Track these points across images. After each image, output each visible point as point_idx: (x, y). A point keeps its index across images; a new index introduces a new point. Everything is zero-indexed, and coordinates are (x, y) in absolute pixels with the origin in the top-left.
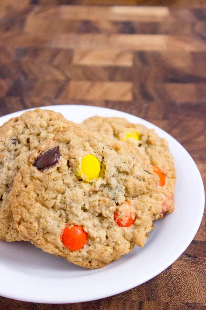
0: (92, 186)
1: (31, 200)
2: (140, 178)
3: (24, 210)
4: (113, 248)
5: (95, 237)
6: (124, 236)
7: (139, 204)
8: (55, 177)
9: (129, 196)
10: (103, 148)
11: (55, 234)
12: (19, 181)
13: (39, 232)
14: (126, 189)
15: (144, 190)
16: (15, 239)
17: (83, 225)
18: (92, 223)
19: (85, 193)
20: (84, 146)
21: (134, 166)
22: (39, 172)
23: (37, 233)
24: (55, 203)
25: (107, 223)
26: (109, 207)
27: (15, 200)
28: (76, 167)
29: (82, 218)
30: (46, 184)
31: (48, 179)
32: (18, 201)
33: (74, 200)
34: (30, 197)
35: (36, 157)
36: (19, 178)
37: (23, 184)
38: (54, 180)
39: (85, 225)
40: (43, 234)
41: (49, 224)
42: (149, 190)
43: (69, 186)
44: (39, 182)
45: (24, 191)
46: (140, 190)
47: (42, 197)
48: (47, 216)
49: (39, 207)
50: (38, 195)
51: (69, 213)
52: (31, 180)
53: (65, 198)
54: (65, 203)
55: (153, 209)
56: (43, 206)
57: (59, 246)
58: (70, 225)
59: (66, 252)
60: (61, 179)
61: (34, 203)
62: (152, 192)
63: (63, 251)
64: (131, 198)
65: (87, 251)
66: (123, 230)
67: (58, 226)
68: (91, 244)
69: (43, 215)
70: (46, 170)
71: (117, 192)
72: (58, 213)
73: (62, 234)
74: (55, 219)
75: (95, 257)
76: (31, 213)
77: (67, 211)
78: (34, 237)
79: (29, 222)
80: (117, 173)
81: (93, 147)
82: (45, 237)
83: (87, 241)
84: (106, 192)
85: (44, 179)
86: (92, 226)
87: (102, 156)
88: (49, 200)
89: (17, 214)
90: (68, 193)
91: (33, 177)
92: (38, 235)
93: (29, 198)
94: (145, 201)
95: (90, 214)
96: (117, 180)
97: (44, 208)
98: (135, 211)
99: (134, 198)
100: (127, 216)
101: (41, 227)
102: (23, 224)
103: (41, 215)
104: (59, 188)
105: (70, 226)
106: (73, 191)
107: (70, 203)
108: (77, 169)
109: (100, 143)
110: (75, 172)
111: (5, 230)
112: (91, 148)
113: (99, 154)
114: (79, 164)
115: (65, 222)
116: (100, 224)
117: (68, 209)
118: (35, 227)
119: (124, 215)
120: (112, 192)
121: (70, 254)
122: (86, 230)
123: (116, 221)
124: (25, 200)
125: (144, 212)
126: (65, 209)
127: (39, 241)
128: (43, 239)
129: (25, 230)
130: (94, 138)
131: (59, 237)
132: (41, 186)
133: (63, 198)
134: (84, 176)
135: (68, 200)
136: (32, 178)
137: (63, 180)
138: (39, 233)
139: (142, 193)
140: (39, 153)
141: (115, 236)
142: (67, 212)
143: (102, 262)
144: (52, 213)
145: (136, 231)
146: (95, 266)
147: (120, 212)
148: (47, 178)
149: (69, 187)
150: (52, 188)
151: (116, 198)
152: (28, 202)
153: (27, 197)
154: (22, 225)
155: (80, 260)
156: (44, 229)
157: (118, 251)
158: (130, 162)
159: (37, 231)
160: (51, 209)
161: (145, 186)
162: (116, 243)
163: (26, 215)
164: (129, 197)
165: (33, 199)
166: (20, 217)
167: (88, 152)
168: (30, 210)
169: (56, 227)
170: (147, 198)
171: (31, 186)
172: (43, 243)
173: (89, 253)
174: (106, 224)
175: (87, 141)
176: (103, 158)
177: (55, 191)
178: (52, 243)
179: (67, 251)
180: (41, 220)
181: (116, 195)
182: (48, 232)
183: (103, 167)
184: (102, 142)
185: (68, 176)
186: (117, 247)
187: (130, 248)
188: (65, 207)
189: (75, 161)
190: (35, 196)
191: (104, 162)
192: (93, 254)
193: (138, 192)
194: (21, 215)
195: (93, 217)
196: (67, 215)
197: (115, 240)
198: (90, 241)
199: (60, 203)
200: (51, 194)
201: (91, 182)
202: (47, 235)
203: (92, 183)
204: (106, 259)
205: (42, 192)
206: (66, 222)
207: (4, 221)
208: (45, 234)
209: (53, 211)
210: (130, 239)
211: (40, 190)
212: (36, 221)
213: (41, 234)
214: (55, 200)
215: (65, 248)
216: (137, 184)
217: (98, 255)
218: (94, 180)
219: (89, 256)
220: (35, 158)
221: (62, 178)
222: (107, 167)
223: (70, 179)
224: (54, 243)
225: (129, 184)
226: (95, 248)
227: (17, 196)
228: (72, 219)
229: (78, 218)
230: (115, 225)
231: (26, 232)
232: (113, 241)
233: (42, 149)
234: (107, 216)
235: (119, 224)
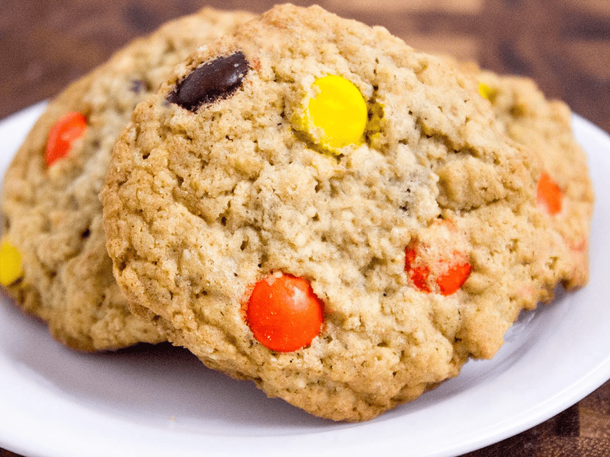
0: (341, 163)
1: (159, 194)
2: (485, 154)
3: (138, 223)
4: (399, 355)
5: (347, 314)
6: (435, 319)
7: (482, 229)
8: (231, 129)
9: (453, 204)
10: (377, 61)
11: (226, 298)
12: (128, 144)
13: (177, 290)
14: (443, 184)
15: (495, 189)
16: (116, 337)
17: (310, 274)
18: (338, 271)
19: (318, 181)
20: (322, 53)
21: (467, 120)
22: (185, 111)
23: (172, 294)
24: (229, 205)
25: (384, 278)
26: (388, 229)
27: (114, 196)
28: (295, 105)
29: (306, 252)
30: (207, 149)
31: (212, 133)
32: (121, 197)
33: (284, 198)
34: (158, 183)
35: (180, 76)
36: (129, 134)
37: (139, 149)
38: (227, 137)
39: (318, 276)
40: (191, 297)
41: (208, 264)
42: (512, 189)
43: (272, 159)
44: (185, 141)
45: (139, 168)
46: (485, 189)
47: (191, 185)
48: (204, 242)
49: (183, 215)
50: (180, 180)
51: (270, 236)
52: (163, 137)
53: (260, 191)
54: (257, 206)
55: (522, 246)
56: (194, 213)
57: (237, 335)
58: (272, 272)
59: (259, 355)
60: (251, 138)
61: (168, 204)
62: (520, 200)
63: (248, 351)
64: (458, 212)
65: (322, 356)
66: (432, 301)
67: (236, 275)
68: (333, 336)
69: (192, 240)
70: (205, 106)
71: (414, 187)
72: (238, 237)
73: (246, 299)
74: (227, 253)
75: (347, 378)
76: (156, 233)
77: (265, 230)
78: (164, 306)
79: (149, 259)
80: (416, 134)
81: (346, 58)
82: (197, 306)
83: (321, 328)
84: (384, 187)
85: (198, 132)
86: (339, 281)
87: (372, 82)
88: (211, 197)
89: (118, 236)
90: (269, 176)
91: (169, 129)
92: (176, 299)
93: (152, 187)
94: (500, 221)
95: (333, 249)
96: (418, 157)
97: (195, 219)
98: (469, 248)
99: (466, 214)
100: (443, 258)
101: (185, 273)
102: (134, 266)
103: (186, 238)
104: (242, 161)
105: (271, 277)
106: (283, 172)
107: (274, 205)
108: (298, 109)
109: (368, 49)
110: (290, 119)
111: (90, 309)
112: (341, 60)
113: (365, 77)
114: (303, 96)
115: (258, 263)
116: (362, 279)
117: (267, 225)
118: (167, 273)
119: (434, 256)
120: (400, 187)
121: (269, 364)
122: (318, 289)
123: (412, 272)
124: (140, 193)
125: (496, 254)
126: (259, 224)
127: (179, 318)
128: (190, 311)
129: (138, 283)
130: (352, 33)
131: (239, 306)
132: (191, 152)
133: (254, 193)
134: (318, 130)
135: (268, 197)
136: (166, 130)
137: (256, 142)
138: (178, 294)
139: (490, 199)
140: (190, 67)
141: (405, 313)
142: (263, 233)
143: (366, 402)
144: (218, 233)
145: (471, 309)
146: (346, 409)
147: (423, 244)
148: (207, 129)
149: (272, 164)
150: (222, 158)
151: (413, 204)
152: (149, 200)
153: (147, 185)
154: (132, 269)
155: (301, 383)
156: (193, 283)
157: (414, 363)
158: (456, 109)
159: (172, 287)
160: (218, 225)
161: (500, 178)
162: (411, 339)
163: (143, 238)
164: (453, 209)
165: (166, 192)
166: (125, 244)
167: (331, 66)
168: (154, 223)
169: (229, 275)
170: (503, 212)
171: (160, 154)
172: (189, 325)
173: (329, 362)
174: (380, 278)
175: (329, 41)
176: (376, 88)
177: (231, 171)
178: (217, 325)
179: (260, 353)
180: (186, 252)
181: (411, 194)
182: (205, 293)
183: (374, 112)
184: (373, 47)
185: (271, 129)
186: (413, 351)
187: (453, 361)
188: (259, 219)
189: (294, 89)
190: (172, 182)
191: (380, 97)
192: (339, 366)
193: (477, 194)
194: (130, 239)
195: (343, 257)
196: (264, 242)
197: (407, 329)
198: (330, 326)
199: (243, 205)
200: (217, 177)
201: (339, 151)
202: (202, 301)
203: (342, 155)
204: (379, 388)
205: (193, 173)
206: (260, 266)
207: (89, 285)
208: (197, 296)
209: (224, 231)
210: (451, 332)
211: (187, 166)
212: (171, 256)
213: (185, 296)
214: (230, 197)
215: (255, 341)
216: (477, 170)
217: (353, 371)
218: (348, 147)
219: (328, 371)
220: (177, 81)
221: (253, 135)
222: (387, 111)
223: (276, 140)
224: (222, 322)
225: (451, 170)
226: (346, 347)
227: (120, 184)
228: (277, 252)
229: (296, 251)
230: (408, 285)
231: (141, 290)
232: (402, 332)
233: (200, 56)
234: (383, 254)
235: (420, 282)
